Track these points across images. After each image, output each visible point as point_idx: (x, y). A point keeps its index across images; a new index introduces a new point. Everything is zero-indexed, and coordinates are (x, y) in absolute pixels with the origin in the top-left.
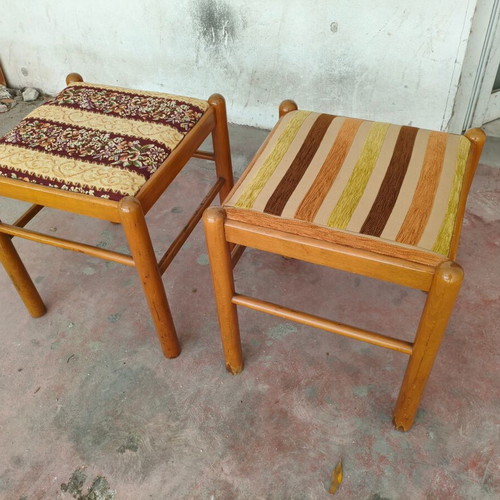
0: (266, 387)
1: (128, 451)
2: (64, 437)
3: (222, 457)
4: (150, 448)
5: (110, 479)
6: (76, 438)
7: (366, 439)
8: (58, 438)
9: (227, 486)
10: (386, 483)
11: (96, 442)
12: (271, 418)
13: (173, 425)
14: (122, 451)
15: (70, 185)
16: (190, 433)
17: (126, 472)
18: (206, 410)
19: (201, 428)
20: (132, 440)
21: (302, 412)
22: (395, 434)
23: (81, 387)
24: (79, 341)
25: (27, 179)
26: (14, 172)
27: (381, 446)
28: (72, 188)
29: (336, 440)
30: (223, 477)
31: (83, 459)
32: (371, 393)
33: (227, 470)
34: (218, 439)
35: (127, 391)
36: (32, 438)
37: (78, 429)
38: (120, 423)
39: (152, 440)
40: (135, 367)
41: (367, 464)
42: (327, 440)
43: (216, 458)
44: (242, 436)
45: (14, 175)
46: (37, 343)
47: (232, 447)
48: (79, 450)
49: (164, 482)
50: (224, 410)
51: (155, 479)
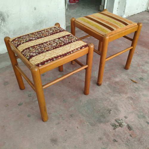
0: (107, 82)
1: (110, 112)
2: (99, 125)
3: (121, 95)
4: (112, 107)
5: (117, 118)
6: (100, 122)
7: (128, 74)
8: (98, 126)
9: (129, 97)
10: (138, 76)
11: (105, 118)
12: (116, 84)
13: (108, 101)
14: (110, 113)
15: (73, 51)
16: (112, 99)
17: (117, 114)
18: (108, 93)
19: (112, 96)
20: (108, 110)
21: (117, 80)
22: (128, 71)
23: (84, 116)
24: (67, 112)
25: (60, 57)
26: (54, 58)
27: (130, 73)
28: (74, 51)
29: (126, 78)
30: (126, 97)
31: (108, 122)
32: (118, 69)
33: (125, 96)
34: (116, 94)
35: (92, 106)
36: (94, 133)
37: (98, 121)
38: (101, 111)
39: (110, 106)
40: (86, 102)
41: (133, 77)
42: (125, 79)
43: (121, 96)
44: (118, 90)
45: (54, 59)
46: (58, 123)
47: (119, 93)
48: (105, 122)
49: (122, 108)
50: (109, 91)
51: (121, 109)
